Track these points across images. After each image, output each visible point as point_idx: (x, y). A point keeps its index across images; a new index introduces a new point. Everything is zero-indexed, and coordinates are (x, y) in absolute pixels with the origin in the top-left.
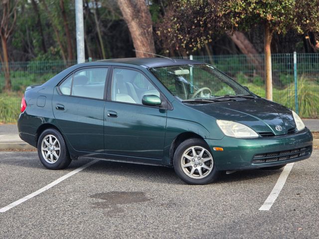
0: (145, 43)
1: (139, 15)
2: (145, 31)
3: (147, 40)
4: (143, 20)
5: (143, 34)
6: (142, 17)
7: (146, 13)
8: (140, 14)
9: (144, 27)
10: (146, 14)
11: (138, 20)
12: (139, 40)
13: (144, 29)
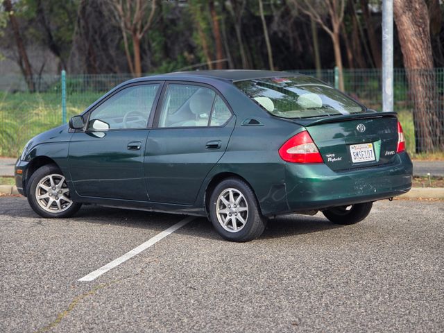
0: (419, 46)
1: (412, 7)
2: (421, 29)
3: (423, 42)
4: (418, 13)
5: (418, 34)
6: (416, 9)
7: (421, 4)
8: (413, 5)
9: (419, 24)
10: (421, 6)
11: (411, 14)
12: (411, 42)
13: (419, 26)
